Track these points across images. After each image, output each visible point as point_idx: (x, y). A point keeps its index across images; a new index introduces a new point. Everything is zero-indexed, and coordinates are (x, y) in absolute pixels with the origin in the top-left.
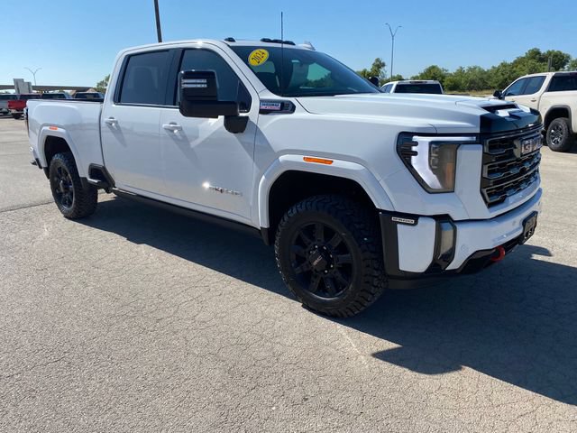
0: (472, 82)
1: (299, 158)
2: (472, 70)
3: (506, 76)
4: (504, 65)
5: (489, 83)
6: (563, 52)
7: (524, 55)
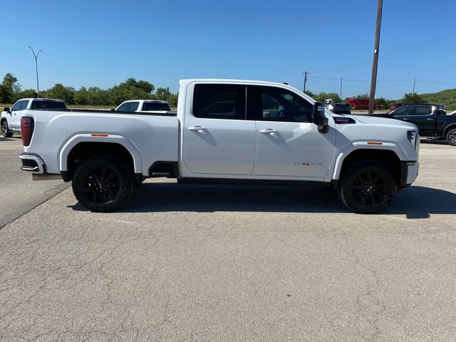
0: (95, 99)
1: (365, 143)
2: (94, 90)
3: (119, 96)
4: (116, 88)
5: (109, 101)
6: (150, 83)
7: (125, 82)
